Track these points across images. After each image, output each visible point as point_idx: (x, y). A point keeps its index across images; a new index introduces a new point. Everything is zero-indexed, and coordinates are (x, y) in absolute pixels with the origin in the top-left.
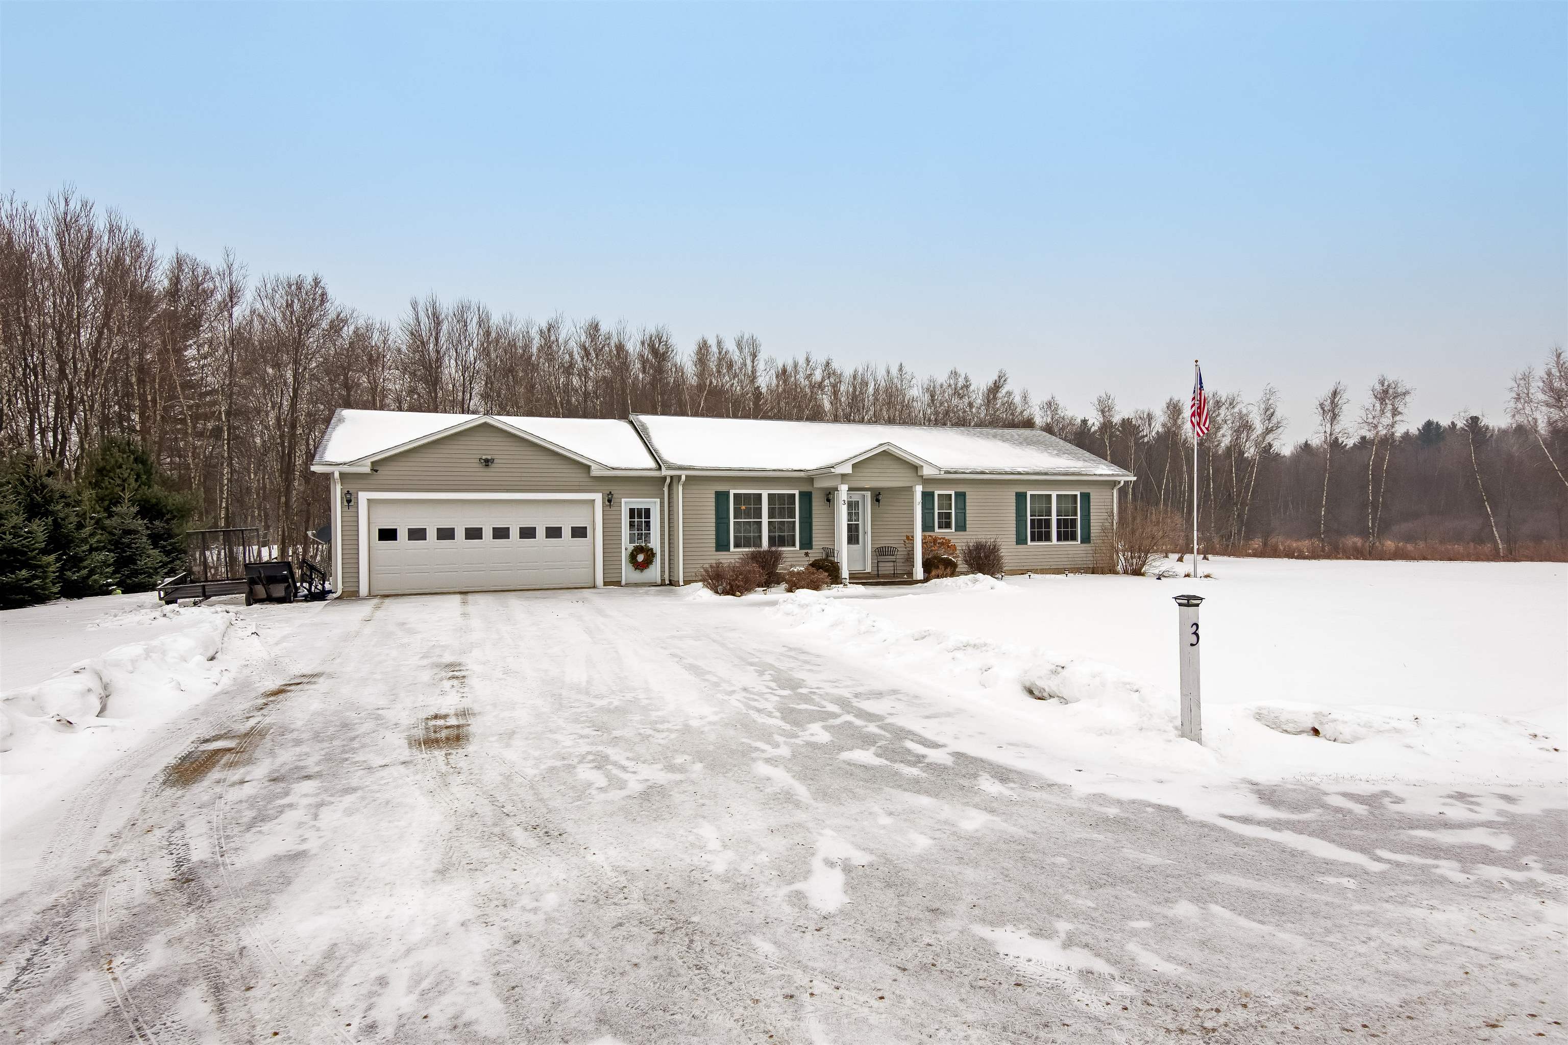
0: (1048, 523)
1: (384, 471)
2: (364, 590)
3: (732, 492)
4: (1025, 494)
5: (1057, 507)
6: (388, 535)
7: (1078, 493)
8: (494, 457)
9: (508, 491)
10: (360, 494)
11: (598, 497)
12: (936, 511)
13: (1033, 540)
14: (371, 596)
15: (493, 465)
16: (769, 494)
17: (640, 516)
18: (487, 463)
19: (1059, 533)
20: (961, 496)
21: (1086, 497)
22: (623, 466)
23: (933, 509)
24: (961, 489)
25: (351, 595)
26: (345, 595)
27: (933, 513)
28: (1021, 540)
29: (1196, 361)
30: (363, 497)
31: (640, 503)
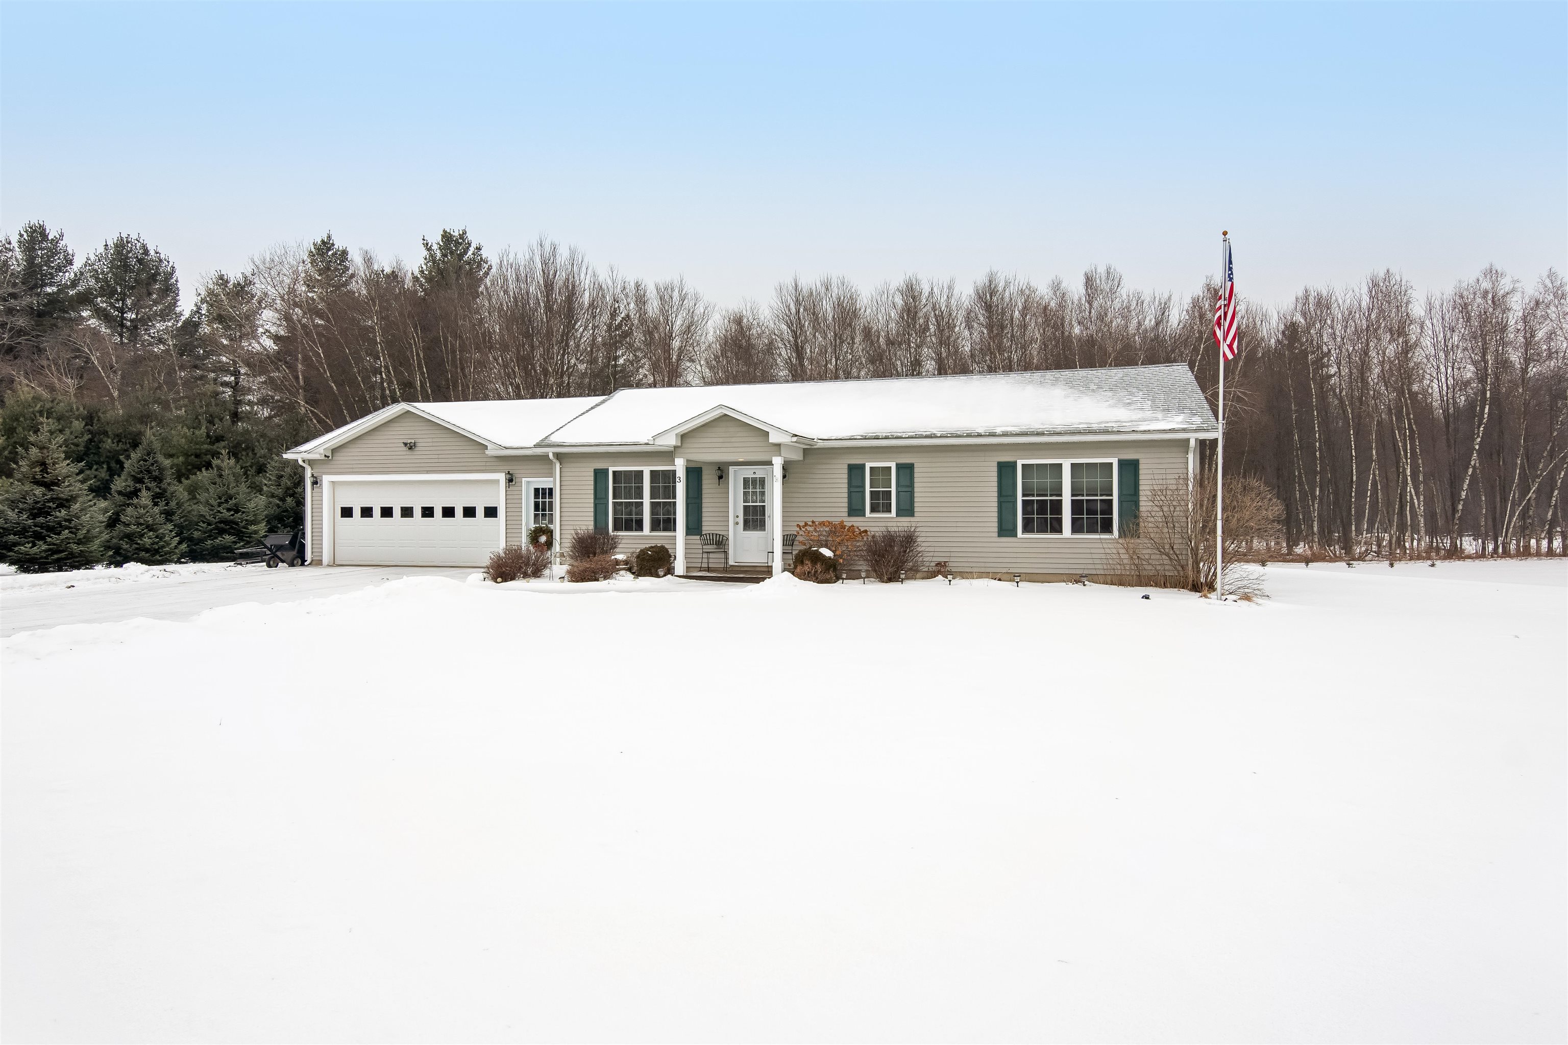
0: (1057, 507)
1: (341, 457)
2: (326, 559)
3: (611, 470)
4: (1013, 465)
5: (1073, 484)
6: (347, 512)
7: (1115, 462)
8: (417, 441)
9: (428, 472)
10: (324, 476)
11: (502, 477)
12: (868, 489)
13: (1027, 528)
14: (334, 564)
15: (417, 449)
16: (652, 472)
17: (544, 497)
18: (411, 447)
19: (1074, 521)
20: (906, 470)
21: (1130, 468)
22: (516, 445)
23: (863, 486)
24: (905, 459)
25: (317, 563)
26: (314, 563)
27: (864, 492)
28: (1006, 529)
29: (1225, 233)
30: (326, 479)
31: (544, 483)
